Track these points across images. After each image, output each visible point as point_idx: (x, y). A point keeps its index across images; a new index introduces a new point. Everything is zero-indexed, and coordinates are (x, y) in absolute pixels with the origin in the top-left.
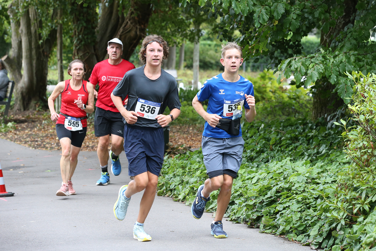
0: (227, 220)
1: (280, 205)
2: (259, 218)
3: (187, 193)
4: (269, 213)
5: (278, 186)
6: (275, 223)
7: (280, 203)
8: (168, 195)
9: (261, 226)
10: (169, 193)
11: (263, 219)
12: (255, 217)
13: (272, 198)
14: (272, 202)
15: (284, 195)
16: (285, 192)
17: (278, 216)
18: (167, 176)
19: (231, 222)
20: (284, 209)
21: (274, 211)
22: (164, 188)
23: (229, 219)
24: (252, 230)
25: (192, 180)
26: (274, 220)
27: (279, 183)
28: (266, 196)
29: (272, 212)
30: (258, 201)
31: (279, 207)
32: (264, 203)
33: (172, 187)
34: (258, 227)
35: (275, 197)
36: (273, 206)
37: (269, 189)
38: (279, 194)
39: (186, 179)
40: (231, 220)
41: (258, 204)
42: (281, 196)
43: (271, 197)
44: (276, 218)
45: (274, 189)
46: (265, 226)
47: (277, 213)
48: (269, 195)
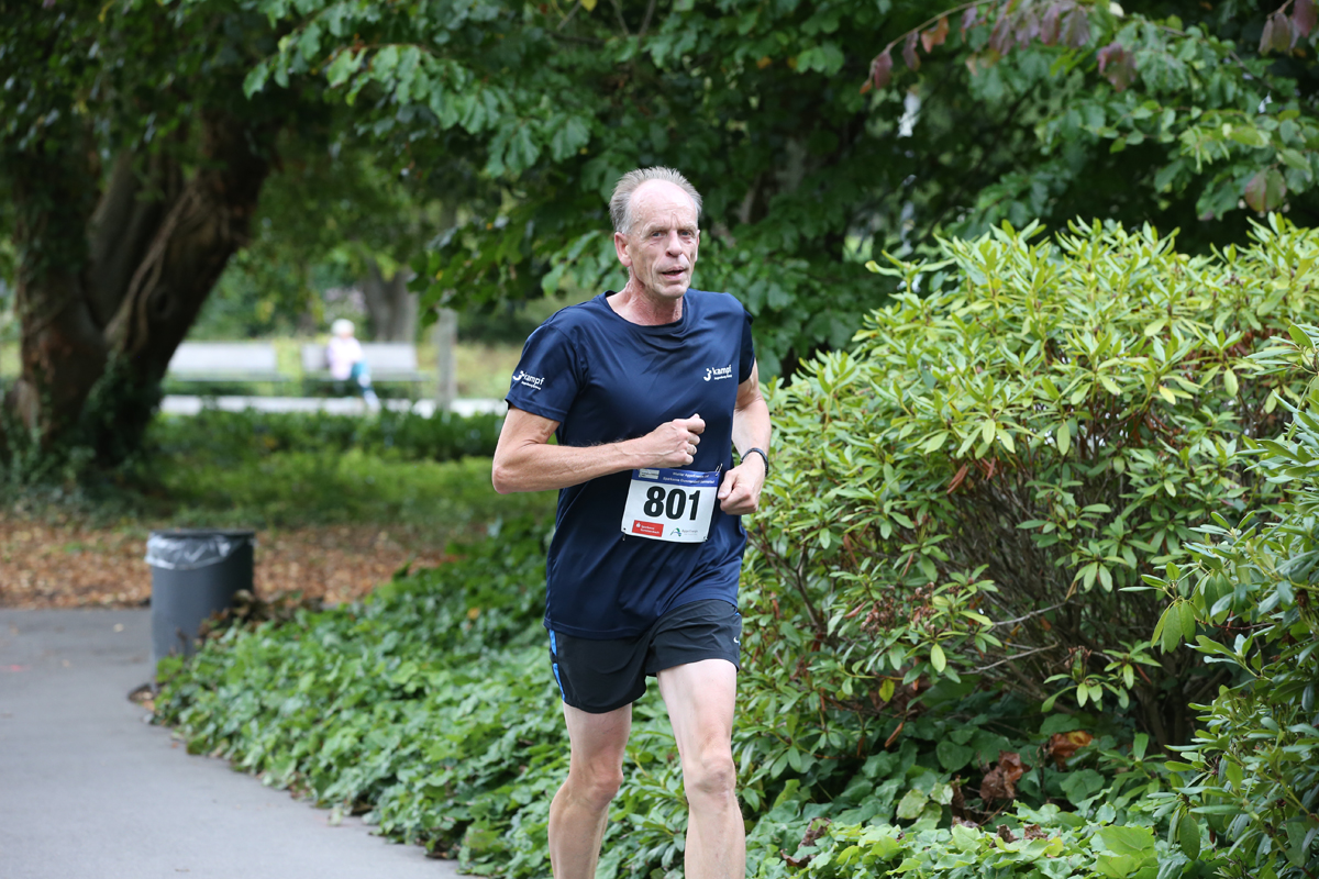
0: (371, 834)
1: (524, 788)
2: (460, 828)
3: (269, 745)
4: (492, 811)
5: (523, 729)
6: (503, 843)
7: (525, 782)
8: (219, 750)
9: (464, 852)
10: (223, 745)
11: (470, 830)
12: (448, 826)
13: (504, 766)
14: (504, 776)
15: (538, 753)
16: (544, 744)
17: (515, 820)
18: (223, 693)
19: (382, 840)
20: (536, 798)
21: (506, 806)
22: (211, 728)
23: (379, 830)
24: (438, 864)
25: (291, 705)
26: (503, 834)
27: (527, 717)
28: (485, 760)
29: (500, 808)
30: (463, 773)
31: (520, 794)
32: (480, 782)
33: (229, 727)
34: (455, 857)
35: (512, 761)
36: (505, 788)
37: (497, 733)
38: (524, 753)
39: (271, 700)
40: (383, 835)
41: (461, 783)
42: (528, 758)
43: (501, 761)
44: (508, 827)
45: (510, 736)
46: (474, 855)
47: (514, 812)
48: (493, 753)
